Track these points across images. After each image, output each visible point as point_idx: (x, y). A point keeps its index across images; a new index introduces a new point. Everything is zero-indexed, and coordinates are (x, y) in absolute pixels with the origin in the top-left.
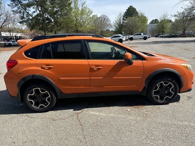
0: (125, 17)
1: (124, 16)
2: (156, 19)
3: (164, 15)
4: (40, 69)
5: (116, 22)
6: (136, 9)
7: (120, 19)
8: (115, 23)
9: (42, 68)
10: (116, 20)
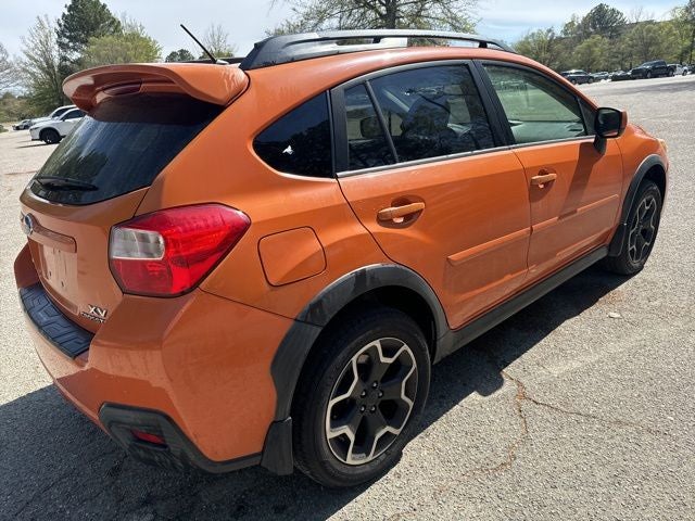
0: (65, 36)
1: (61, 34)
2: (182, 51)
3: (213, 36)
4: (375, 228)
5: (28, 56)
6: (104, 6)
7: (45, 43)
8: (27, 59)
9: (386, 221)
10: (25, 48)
